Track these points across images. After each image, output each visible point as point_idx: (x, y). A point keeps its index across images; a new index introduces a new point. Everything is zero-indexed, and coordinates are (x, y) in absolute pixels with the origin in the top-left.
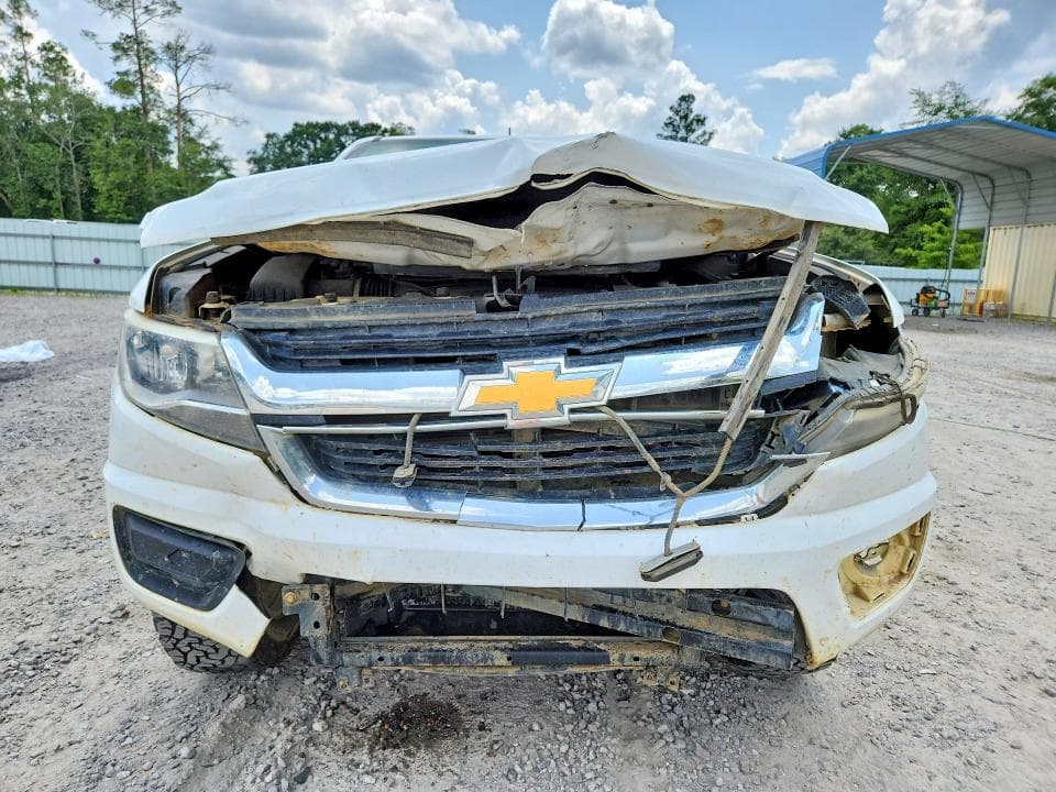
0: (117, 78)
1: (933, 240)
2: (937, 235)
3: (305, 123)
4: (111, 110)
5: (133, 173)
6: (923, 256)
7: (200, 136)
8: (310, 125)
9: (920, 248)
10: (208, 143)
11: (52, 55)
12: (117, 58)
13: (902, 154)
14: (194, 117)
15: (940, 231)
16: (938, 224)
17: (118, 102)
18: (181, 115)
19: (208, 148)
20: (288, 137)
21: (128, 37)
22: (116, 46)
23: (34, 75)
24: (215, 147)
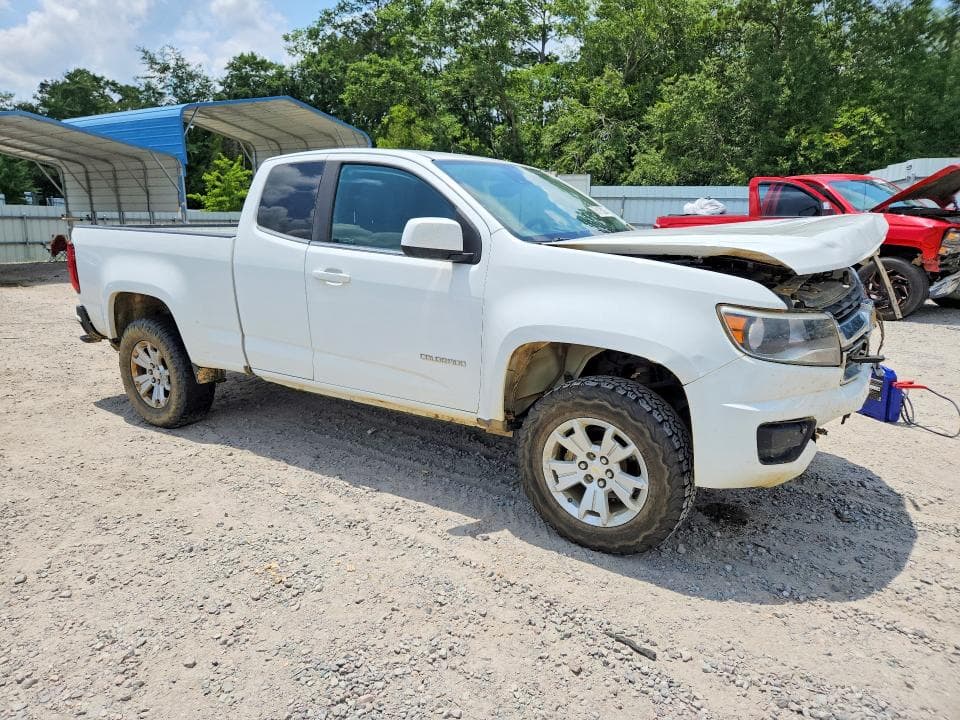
1: (215, 187)
2: (218, 183)
6: (208, 201)
9: (205, 194)
13: (213, 117)
15: (219, 179)
16: (216, 173)
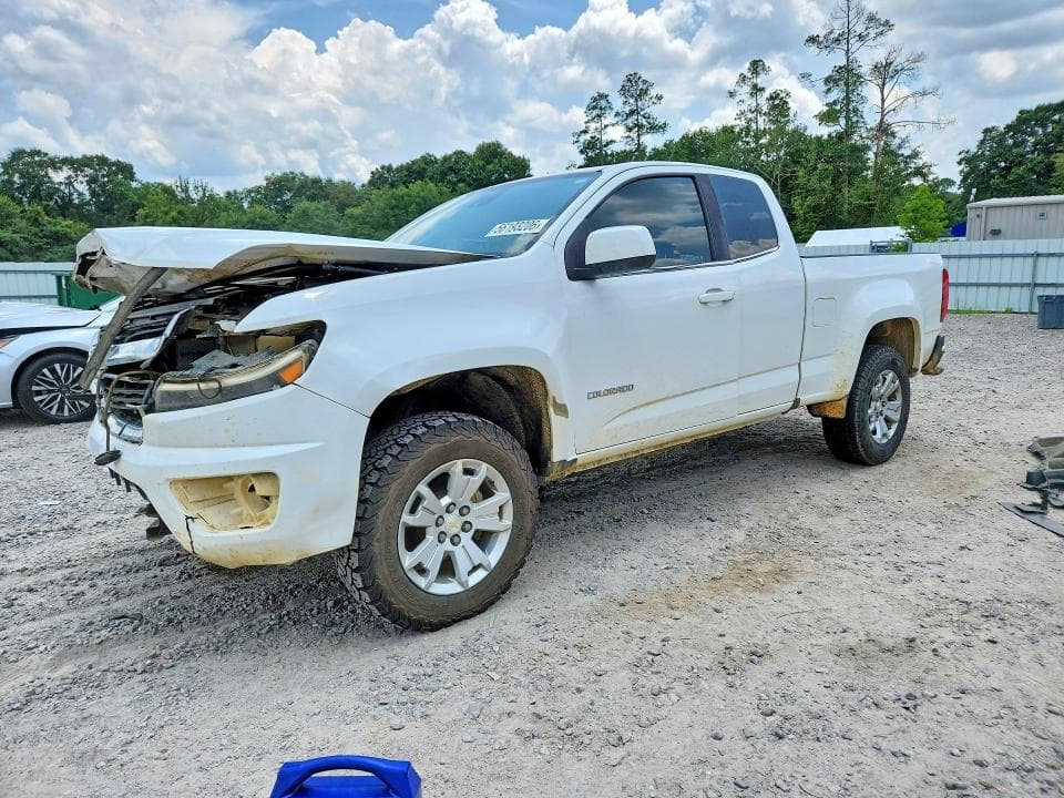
0: (825, 109)
3: (1034, 108)
4: (819, 139)
5: (828, 195)
7: (900, 147)
8: (1039, 109)
10: (907, 152)
11: (777, 102)
12: (829, 90)
14: (896, 129)
17: (824, 131)
18: (884, 129)
19: (907, 157)
20: (1009, 128)
21: (841, 68)
22: (828, 80)
23: (762, 123)
24: (915, 155)
